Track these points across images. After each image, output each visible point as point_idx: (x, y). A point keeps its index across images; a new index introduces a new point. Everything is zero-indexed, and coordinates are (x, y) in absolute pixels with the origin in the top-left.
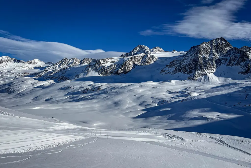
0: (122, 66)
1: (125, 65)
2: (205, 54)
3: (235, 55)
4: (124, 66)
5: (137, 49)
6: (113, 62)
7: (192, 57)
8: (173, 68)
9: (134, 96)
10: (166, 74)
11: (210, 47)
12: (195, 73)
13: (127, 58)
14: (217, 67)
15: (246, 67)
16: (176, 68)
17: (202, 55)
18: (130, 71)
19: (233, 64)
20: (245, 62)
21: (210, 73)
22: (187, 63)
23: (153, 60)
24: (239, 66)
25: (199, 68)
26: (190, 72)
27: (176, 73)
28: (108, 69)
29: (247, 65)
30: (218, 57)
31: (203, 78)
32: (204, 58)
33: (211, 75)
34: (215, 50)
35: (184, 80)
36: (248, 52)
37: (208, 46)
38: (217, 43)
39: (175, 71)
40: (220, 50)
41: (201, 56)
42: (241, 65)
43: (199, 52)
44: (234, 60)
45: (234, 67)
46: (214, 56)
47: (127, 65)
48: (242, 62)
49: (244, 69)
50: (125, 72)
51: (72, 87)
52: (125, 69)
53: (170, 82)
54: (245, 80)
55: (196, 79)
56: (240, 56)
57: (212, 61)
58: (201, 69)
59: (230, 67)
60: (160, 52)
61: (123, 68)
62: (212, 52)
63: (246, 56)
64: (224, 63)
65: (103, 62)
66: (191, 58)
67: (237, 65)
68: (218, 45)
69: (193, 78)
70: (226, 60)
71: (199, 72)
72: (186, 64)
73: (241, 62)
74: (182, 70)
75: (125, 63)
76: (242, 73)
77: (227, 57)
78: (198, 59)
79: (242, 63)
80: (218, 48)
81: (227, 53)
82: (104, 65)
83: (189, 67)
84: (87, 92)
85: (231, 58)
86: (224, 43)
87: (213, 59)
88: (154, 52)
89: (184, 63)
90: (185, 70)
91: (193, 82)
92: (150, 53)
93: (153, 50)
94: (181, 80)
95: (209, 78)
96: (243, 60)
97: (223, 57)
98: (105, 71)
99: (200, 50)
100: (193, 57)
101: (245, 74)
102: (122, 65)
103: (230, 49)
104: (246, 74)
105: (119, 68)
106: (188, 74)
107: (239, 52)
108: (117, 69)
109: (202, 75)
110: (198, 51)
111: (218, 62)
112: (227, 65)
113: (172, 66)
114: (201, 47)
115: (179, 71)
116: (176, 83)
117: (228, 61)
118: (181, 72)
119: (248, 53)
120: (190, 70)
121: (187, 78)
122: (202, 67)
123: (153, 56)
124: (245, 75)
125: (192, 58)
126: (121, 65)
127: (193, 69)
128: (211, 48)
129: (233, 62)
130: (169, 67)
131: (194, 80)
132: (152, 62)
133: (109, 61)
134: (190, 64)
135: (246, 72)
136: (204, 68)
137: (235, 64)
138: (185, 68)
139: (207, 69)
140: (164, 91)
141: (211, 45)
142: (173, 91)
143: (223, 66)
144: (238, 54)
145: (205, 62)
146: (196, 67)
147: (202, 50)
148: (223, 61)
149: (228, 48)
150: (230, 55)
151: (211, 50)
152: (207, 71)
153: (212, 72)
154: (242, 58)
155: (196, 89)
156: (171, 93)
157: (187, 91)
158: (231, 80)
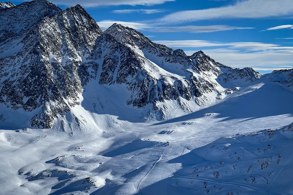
2: (53, 51)
7: (25, 60)
11: (59, 31)
12: (45, 108)
14: (83, 85)
15: (139, 88)
17: (49, 57)
19: (112, 79)
20: (134, 74)
22: (15, 78)
24: (124, 85)
25: (50, 92)
29: (141, 84)
30: (79, 59)
31: (65, 122)
32: (55, 65)
33: (78, 111)
34: (71, 39)
35: (24, 129)
36: (129, 44)
37: (55, 30)
38: (73, 21)
40: (80, 41)
41: (48, 59)
42: (128, 83)
43: (42, 48)
44: (111, 67)
45: (116, 86)
46: (73, 56)
48: (130, 76)
49: (136, 94)
54: (144, 121)
55: (51, 123)
56: (121, 57)
57: (71, 72)
58: (56, 96)
59: (107, 86)
62: (67, 46)
64: (94, 75)
66: (23, 62)
67: (119, 81)
68: (75, 26)
70: (96, 66)
71: (53, 104)
72: (12, 79)
73: (127, 75)
74: (5, 98)
76: (135, 103)
77: (96, 59)
78: (45, 69)
79: (129, 78)
80: (76, 36)
81: (95, 47)
83: (24, 90)
85: (105, 62)
86: (85, 20)
87: (71, 66)
89: (6, 75)
90: (15, 98)
91: (47, 132)
94: (16, 128)
95: (76, 119)
96: (131, 71)
97: (89, 61)
99: (42, 40)
100: (29, 61)
101: (140, 106)
103: (98, 37)
104: (142, 106)
106: (25, 109)
107: (117, 47)
109: (60, 111)
110: (38, 44)
111: (83, 70)
112: (102, 81)
114: (42, 32)
117: (100, 71)
118: (2, 101)
119: (130, 46)
120: (30, 100)
121: (29, 123)
122: (57, 91)
124: (141, 109)
125: (26, 63)
127: (37, 97)
128: (63, 35)
129: (110, 74)
131: (48, 127)
134: (25, 81)
135: (142, 102)
136: (61, 92)
137: (115, 79)
138: (13, 92)
139: (67, 94)
140: (12, 175)
141: (62, 25)
142: (35, 173)
143: (94, 83)
144: (118, 54)
145: (58, 74)
146: (42, 91)
147: (46, 41)
148: (90, 70)
149: (94, 36)
150: (101, 52)
151: (63, 40)
152: (68, 101)
153: (78, 101)
154: (127, 64)
155: (80, 161)
156: (32, 178)
157: (68, 170)
158: (120, 122)
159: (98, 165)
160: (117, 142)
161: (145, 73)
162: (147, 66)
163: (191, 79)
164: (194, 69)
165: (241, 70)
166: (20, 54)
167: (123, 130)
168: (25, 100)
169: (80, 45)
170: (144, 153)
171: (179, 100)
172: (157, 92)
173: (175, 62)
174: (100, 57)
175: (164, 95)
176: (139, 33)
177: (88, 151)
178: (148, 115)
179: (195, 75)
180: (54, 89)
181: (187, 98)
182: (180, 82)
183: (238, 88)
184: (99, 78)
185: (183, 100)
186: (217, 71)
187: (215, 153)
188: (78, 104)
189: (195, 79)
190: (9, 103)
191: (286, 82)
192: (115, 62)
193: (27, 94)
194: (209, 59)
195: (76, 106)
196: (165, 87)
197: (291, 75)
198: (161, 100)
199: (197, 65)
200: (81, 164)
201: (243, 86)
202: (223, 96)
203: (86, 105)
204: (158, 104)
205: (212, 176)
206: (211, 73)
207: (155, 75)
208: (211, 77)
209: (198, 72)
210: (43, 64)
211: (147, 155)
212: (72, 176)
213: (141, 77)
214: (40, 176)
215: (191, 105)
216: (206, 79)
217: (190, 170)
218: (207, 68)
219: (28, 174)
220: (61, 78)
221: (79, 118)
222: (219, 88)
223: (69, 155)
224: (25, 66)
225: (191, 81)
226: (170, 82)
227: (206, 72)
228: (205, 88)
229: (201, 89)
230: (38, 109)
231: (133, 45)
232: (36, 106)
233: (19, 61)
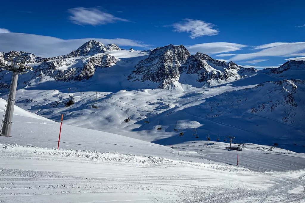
0: (83, 70)
1: (86, 69)
2: (169, 62)
3: (193, 64)
4: (85, 70)
5: (90, 46)
6: (69, 65)
7: (159, 65)
8: (141, 76)
9: (121, 110)
10: (134, 81)
11: (173, 55)
12: (163, 82)
13: (86, 60)
14: (180, 74)
16: (144, 76)
17: (167, 64)
18: (92, 75)
19: (192, 72)
21: (174, 81)
22: (155, 71)
23: (113, 62)
24: (196, 74)
25: (166, 76)
26: (159, 80)
27: (145, 80)
28: (66, 74)
29: (202, 74)
30: (180, 65)
31: (170, 87)
32: (169, 67)
33: (176, 83)
34: (177, 57)
35: (155, 89)
36: (202, 59)
37: (171, 54)
38: (178, 51)
39: (145, 78)
40: (181, 58)
41: (167, 65)
42: (198, 74)
43: (165, 60)
44: (192, 68)
45: (193, 75)
46: (177, 64)
47: (88, 70)
48: (199, 71)
49: (200, 77)
50: (88, 77)
51: (34, 100)
52: (86, 73)
53: (143, 91)
54: (202, 87)
55: (165, 87)
56: (197, 64)
57: (175, 69)
58: (168, 78)
59: (190, 75)
60: (116, 50)
61: (84, 72)
62: (175, 60)
63: (202, 64)
64: (185, 71)
65: (57, 65)
66: (158, 66)
67: (194, 73)
68: (179, 53)
69: (161, 87)
70: (186, 67)
71: (167, 80)
72: (154, 72)
73: (198, 70)
74: (150, 78)
75: (86, 67)
76: (199, 81)
77: (187, 65)
78: (165, 68)
79: (198, 72)
80: (179, 56)
81: (186, 60)
82: (59, 68)
83: (157, 75)
84: (57, 105)
85: (190, 66)
86: (183, 50)
87: (176, 67)
88: (110, 50)
89: (152, 70)
90: (154, 79)
91: (163, 90)
92: (106, 51)
93: (109, 47)
94: (152, 88)
95: (175, 86)
96: (200, 69)
97: (184, 65)
98: (62, 77)
99: (165, 58)
100: (160, 65)
101: (201, 82)
102: (83, 68)
103: (188, 57)
105: (80, 73)
106: (157, 82)
107: (195, 60)
108: (76, 74)
109: (169, 83)
110: (164, 59)
111: (181, 69)
112: (187, 73)
113: (140, 73)
114: (166, 55)
115: (148, 79)
116: (149, 92)
117: (188, 69)
118: (150, 80)
119: (202, 60)
120: (159, 79)
121: (157, 87)
122: (168, 76)
123: (112, 57)
124: (202, 83)
125: (159, 66)
126: (81, 69)
127: (161, 78)
128: (174, 56)
129: (191, 70)
130: (136, 73)
131: (163, 88)
132: (113, 64)
133: (64, 63)
134: (158, 72)
135: (203, 80)
136: (170, 76)
137: (193, 72)
138: (153, 76)
139: (172, 77)
140: (144, 103)
141: (174, 53)
142: (152, 103)
143: (184, 73)
144: (195, 63)
145: (170, 70)
146: (163, 76)
147: (167, 58)
148: (183, 69)
149: (187, 56)
150: (189, 62)
151: (174, 58)
152: (173, 79)
153: (177, 80)
154: (198, 66)
155: (169, 99)
156: (150, 104)
157: (164, 102)
158: (192, 87)
159: (176, 101)
160: (187, 94)
161: (205, 70)
162: (206, 68)
163: (224, 71)
164: (227, 68)
165: (249, 69)
166: (157, 63)
167: (192, 90)
168: (157, 79)
169: (181, 59)
170: (194, 97)
171: (218, 80)
172: (209, 76)
173: (220, 66)
174: (188, 64)
175: (212, 78)
176: (207, 56)
177: (175, 97)
178: (204, 85)
179: (227, 70)
181: (222, 79)
182: (219, 73)
183: (246, 76)
184: (187, 71)
185: (219, 80)
186: (238, 69)
187: (221, 97)
188: (177, 81)
189: (226, 72)
190: (151, 80)
191: (268, 73)
192: (193, 65)
193: (158, 77)
194: (235, 64)
195: (176, 81)
196: (212, 74)
197: (271, 70)
198: (210, 79)
199: (229, 67)
200: (169, 101)
201: (248, 75)
202: (239, 78)
203: (180, 81)
204: (209, 81)
205: (216, 105)
206: (235, 70)
207: (209, 71)
208: (235, 71)
209: (229, 69)
210: (164, 66)
211: (195, 98)
212: (164, 104)
213: (203, 71)
214: (154, 104)
215: (223, 82)
216: (232, 72)
217: (208, 103)
218: (233, 68)
219: (149, 103)
220: (171, 72)
221: (176, 86)
222: (238, 75)
223: (166, 97)
224: (158, 67)
225: (224, 72)
226: (215, 73)
227: (233, 70)
228: (231, 75)
229: (228, 76)
231: (203, 60)
232: (160, 81)
233: (157, 65)
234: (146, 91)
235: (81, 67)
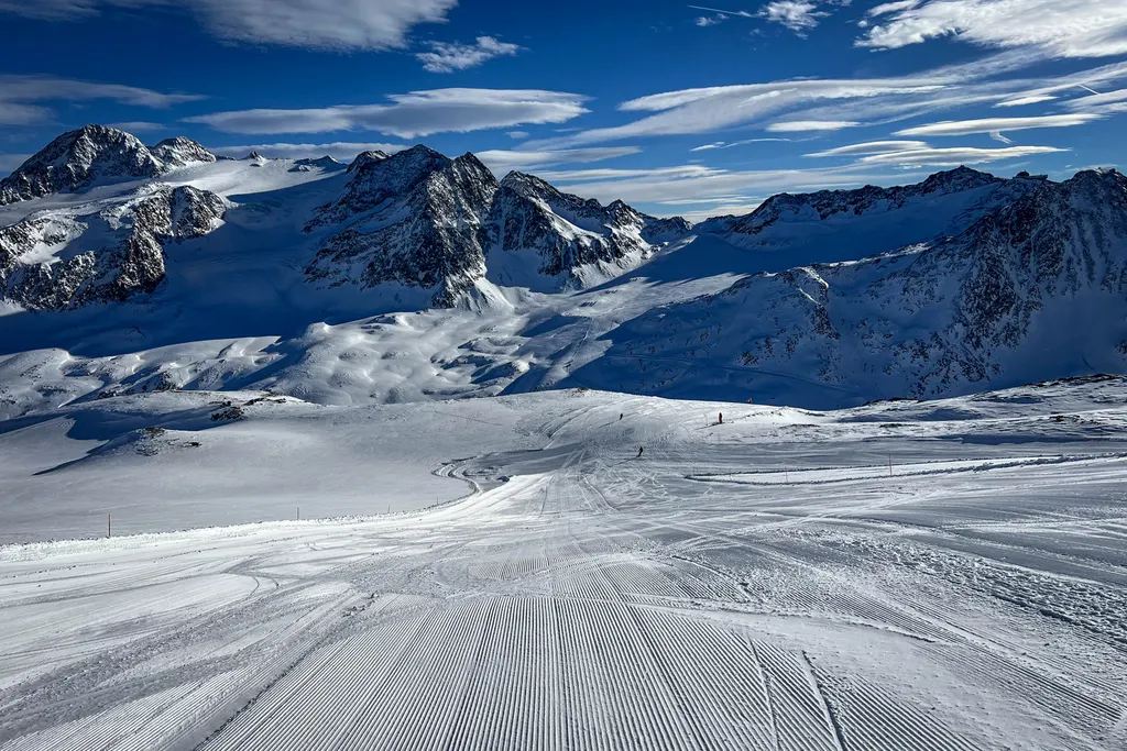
0: (127, 259)
1: (137, 252)
2: (446, 213)
3: (515, 216)
4: (134, 259)
5: (89, 149)
6: (57, 239)
7: (415, 227)
8: (357, 267)
10: (335, 284)
11: (449, 188)
12: (445, 284)
13: (118, 215)
14: (484, 253)
15: (551, 252)
16: (371, 265)
17: (442, 221)
18: (163, 275)
19: (518, 243)
20: (543, 235)
21: (476, 278)
22: (406, 249)
23: (215, 213)
24: (532, 249)
25: (448, 265)
26: (428, 278)
27: (377, 281)
28: (64, 281)
29: (552, 248)
30: (476, 221)
31: (471, 299)
32: (450, 230)
33: (483, 285)
34: (464, 197)
35: (425, 310)
36: (533, 196)
37: (445, 187)
38: (464, 174)
39: (376, 274)
40: (475, 198)
41: (441, 224)
42: (537, 247)
43: (433, 211)
44: (516, 229)
45: (523, 253)
46: (469, 218)
47: (146, 254)
48: (538, 238)
49: (548, 260)
50: (149, 285)
52: (142, 270)
53: (392, 321)
54: (560, 292)
55: (455, 302)
56: (526, 215)
57: (470, 238)
58: (456, 268)
59: (513, 251)
60: (198, 162)
61: (132, 267)
62: (461, 205)
63: (543, 217)
64: (495, 239)
65: (14, 247)
66: (413, 230)
67: (525, 245)
68: (468, 180)
69: (444, 301)
70: (496, 228)
71: (454, 278)
72: (402, 252)
73: (535, 237)
74: (397, 274)
75: (137, 246)
76: (547, 271)
77: (496, 219)
79: (538, 241)
80: (470, 192)
81: (493, 205)
82: (28, 258)
83: (418, 263)
85: (507, 224)
86: (478, 171)
87: (469, 230)
88: (176, 162)
89: (395, 246)
90: (409, 275)
91: (453, 313)
92: (163, 169)
93: (168, 152)
95: (483, 294)
96: (540, 233)
97: (488, 222)
98: (51, 292)
99: (432, 201)
100: (420, 228)
101: (553, 274)
102: (123, 253)
103: (496, 192)
104: (556, 274)
105: (117, 270)
106: (423, 286)
108: (103, 275)
109: (462, 286)
110: (428, 206)
111: (482, 234)
112: (506, 247)
113: (349, 255)
114: (431, 191)
115: (389, 275)
116: (410, 321)
117: (503, 234)
118: (395, 278)
119: (534, 200)
120: (427, 275)
121: (430, 302)
122: (457, 263)
123: (207, 194)
124: (556, 277)
125: (416, 231)
126: (120, 257)
127: (435, 271)
128: (454, 192)
129: (515, 237)
130: (337, 257)
131: (451, 306)
132: (216, 222)
133: (35, 234)
134: (419, 253)
135: (555, 269)
136: (460, 264)
137: (521, 242)
138: (406, 266)
139: (468, 265)
140: (426, 364)
141: (452, 181)
142: (449, 360)
143: (496, 249)
144: (521, 212)
145: (455, 242)
146: (439, 264)
147: (436, 201)
148: (491, 233)
149: (491, 190)
150: (501, 211)
151: (456, 199)
152: (471, 273)
153: (481, 272)
154: (534, 224)
155: (496, 344)
156: (447, 367)
157: (486, 355)
158: (532, 294)
159: (517, 347)
160: (532, 319)
161: (555, 233)
162: (556, 225)
163: (608, 235)
164: (613, 224)
165: (669, 221)
166: (408, 220)
167: (538, 304)
168: (421, 276)
169: (476, 203)
170: (567, 330)
171: (598, 264)
172: (572, 256)
173: (590, 216)
174: (501, 216)
175: (581, 259)
176: (542, 181)
177: (504, 332)
178: (564, 284)
179: (615, 231)
180: (454, 262)
181: (608, 261)
182: (598, 241)
183: (666, 243)
184: (501, 245)
185: (603, 263)
186: (640, 223)
187: (648, 326)
188: (481, 276)
189: (615, 236)
190: (403, 281)
191: (722, 232)
192: (519, 221)
193: (423, 269)
194: (629, 208)
195: (480, 279)
196: (581, 249)
197: (726, 222)
198: (577, 265)
199: (616, 218)
200: (498, 348)
201: (673, 241)
202: (650, 254)
203: (489, 277)
204: (575, 270)
205: (647, 352)
206: (632, 226)
207: (568, 236)
208: (632, 232)
209: (618, 227)
210: (436, 231)
211: (571, 333)
212: (491, 361)
213: (552, 239)
214: (455, 364)
215: (613, 269)
216: (627, 235)
217: (623, 347)
218: (628, 222)
219: (442, 361)
220: (459, 247)
221: (485, 293)
222: (643, 244)
223: (482, 337)
224: (416, 235)
225: (610, 239)
226: (587, 242)
227: (627, 227)
228: (627, 246)
229: (622, 248)
230: (437, 287)
231: (537, 198)
232: (434, 282)
233: (408, 229)
234: (401, 318)
235: (112, 246)
